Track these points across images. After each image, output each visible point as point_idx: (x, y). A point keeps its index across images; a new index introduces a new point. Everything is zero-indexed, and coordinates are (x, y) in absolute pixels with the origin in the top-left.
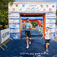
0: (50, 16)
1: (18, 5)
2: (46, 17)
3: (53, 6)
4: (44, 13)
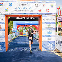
0: (48, 19)
1: (3, 4)
2: (43, 21)
3: (52, 6)
4: (39, 14)
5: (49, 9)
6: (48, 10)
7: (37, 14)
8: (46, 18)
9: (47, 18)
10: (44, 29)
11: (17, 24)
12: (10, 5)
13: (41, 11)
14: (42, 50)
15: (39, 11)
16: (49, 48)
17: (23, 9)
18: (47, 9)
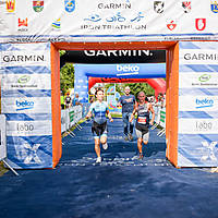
5: (204, 20)
6: (200, 22)
7: (161, 39)
8: (192, 52)
9: (197, 52)
10: (187, 91)
11: (88, 75)
12: (67, 9)
13: (175, 26)
14: (179, 165)
15: (168, 26)
16: (205, 158)
17: (113, 19)
18: (197, 20)
